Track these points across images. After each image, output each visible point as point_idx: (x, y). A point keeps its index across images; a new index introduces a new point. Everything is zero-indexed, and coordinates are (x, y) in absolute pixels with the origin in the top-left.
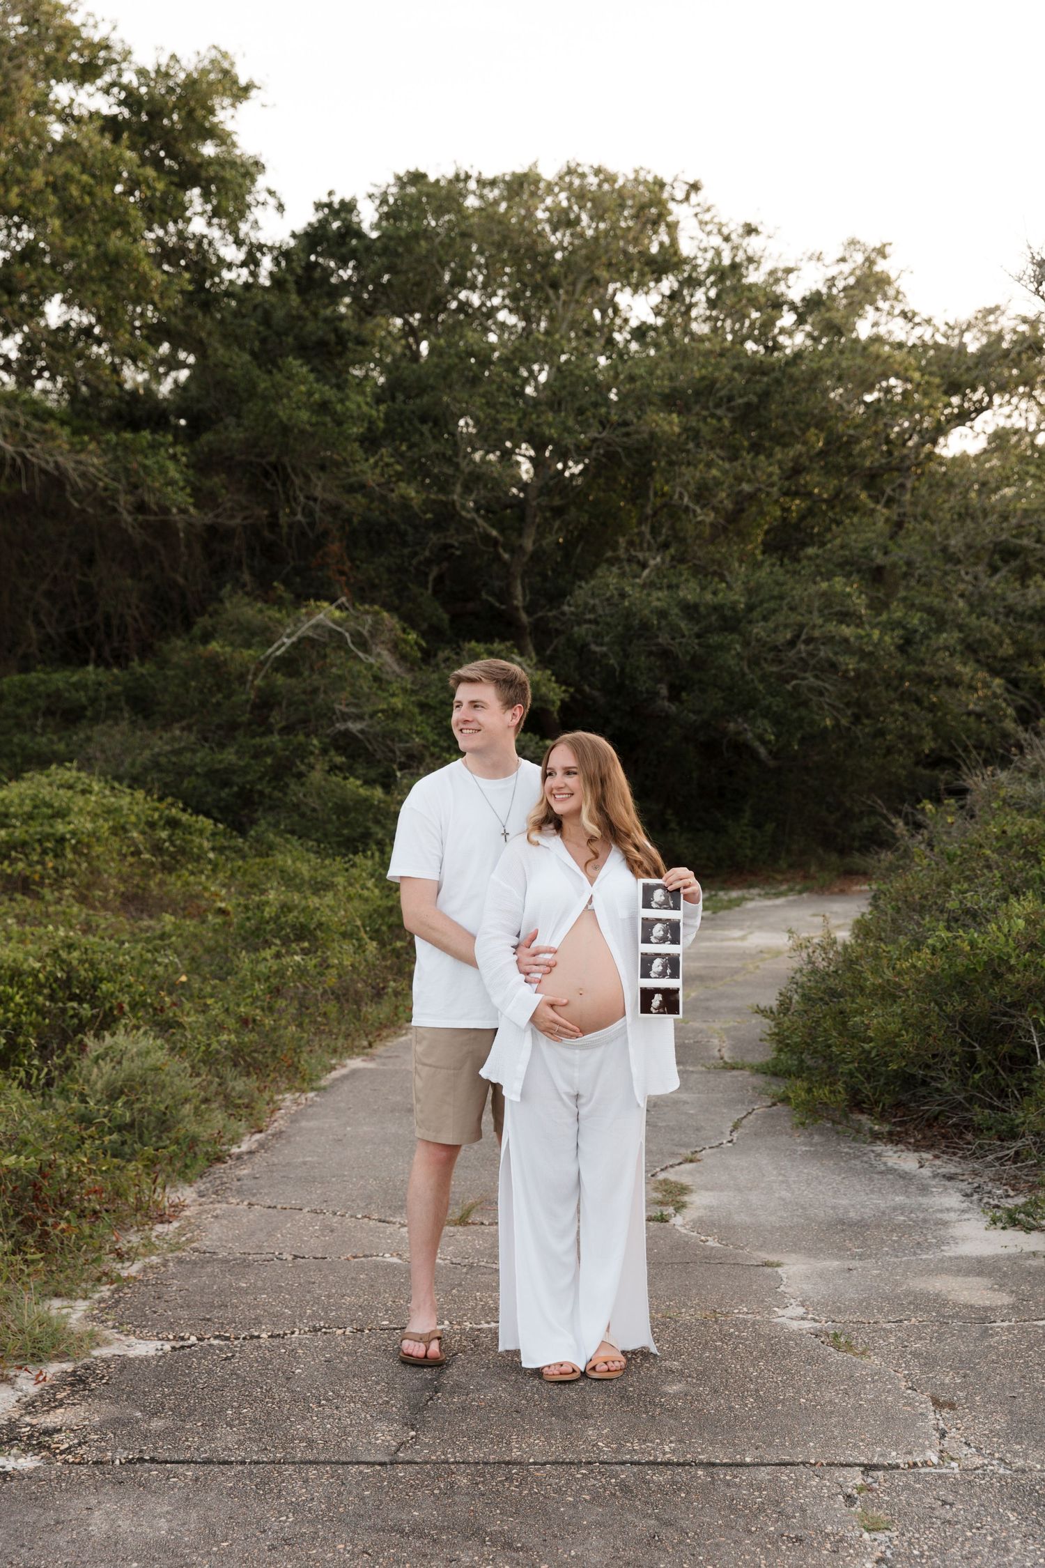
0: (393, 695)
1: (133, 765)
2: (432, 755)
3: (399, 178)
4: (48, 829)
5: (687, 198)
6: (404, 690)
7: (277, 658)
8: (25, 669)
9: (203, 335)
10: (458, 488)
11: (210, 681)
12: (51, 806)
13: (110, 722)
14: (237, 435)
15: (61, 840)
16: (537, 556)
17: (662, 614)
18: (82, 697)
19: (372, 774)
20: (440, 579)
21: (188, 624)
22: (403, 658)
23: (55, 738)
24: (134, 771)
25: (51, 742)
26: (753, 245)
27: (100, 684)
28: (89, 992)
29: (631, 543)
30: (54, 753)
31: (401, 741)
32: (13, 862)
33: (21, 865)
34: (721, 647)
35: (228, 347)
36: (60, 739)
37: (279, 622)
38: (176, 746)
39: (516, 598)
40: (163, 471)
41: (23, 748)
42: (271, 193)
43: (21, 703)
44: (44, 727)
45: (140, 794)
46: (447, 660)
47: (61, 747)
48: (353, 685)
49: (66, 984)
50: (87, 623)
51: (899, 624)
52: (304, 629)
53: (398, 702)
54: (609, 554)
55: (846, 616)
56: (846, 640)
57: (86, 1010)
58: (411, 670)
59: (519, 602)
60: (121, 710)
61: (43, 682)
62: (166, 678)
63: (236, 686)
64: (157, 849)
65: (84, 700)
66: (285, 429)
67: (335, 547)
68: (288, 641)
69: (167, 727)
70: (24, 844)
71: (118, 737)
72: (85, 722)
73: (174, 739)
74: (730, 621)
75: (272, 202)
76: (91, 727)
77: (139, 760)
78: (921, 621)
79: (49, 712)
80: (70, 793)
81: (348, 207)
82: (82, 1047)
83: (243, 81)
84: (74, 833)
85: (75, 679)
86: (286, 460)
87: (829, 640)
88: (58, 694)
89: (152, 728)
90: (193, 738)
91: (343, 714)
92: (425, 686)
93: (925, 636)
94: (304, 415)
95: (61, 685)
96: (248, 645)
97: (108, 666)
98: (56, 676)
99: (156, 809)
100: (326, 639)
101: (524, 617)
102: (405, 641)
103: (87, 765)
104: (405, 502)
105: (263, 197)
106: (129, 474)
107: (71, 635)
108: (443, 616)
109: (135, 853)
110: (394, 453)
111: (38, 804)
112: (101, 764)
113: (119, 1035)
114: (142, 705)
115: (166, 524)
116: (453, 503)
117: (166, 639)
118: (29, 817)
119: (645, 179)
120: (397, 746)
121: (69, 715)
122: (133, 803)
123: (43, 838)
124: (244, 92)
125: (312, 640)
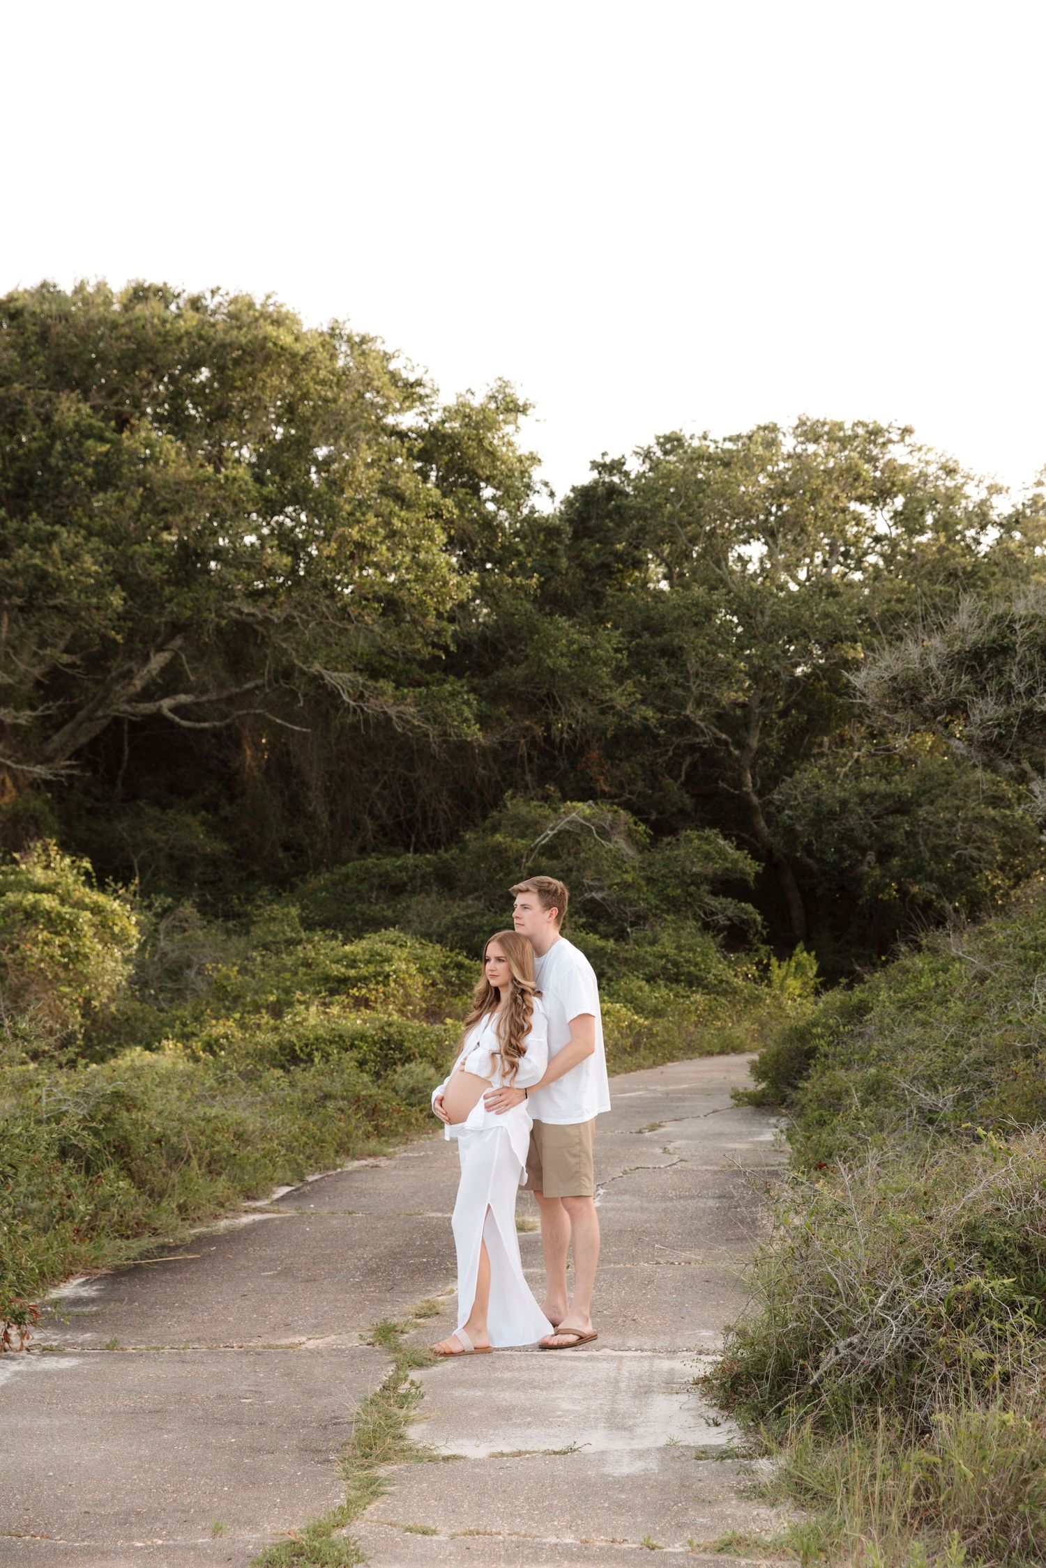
0: (626, 872)
1: (439, 925)
2: (655, 915)
3: (658, 438)
4: (379, 969)
5: (902, 440)
6: (634, 868)
7: (543, 846)
8: (363, 851)
9: (495, 591)
10: (691, 705)
11: (495, 863)
12: (381, 955)
13: (423, 895)
14: (519, 672)
15: (387, 976)
16: (763, 751)
17: (844, 803)
18: (404, 876)
19: (611, 930)
20: (694, 766)
21: (483, 816)
22: (635, 843)
23: (385, 906)
24: (440, 930)
25: (382, 909)
27: (417, 866)
28: (399, 1047)
29: (834, 742)
30: (384, 917)
31: (631, 905)
32: (360, 989)
33: (364, 991)
34: (893, 827)
36: (389, 908)
37: (546, 817)
38: (470, 911)
39: (746, 785)
40: (460, 714)
41: (363, 914)
42: (546, 484)
43: (362, 881)
44: (377, 898)
45: (438, 947)
46: (669, 844)
47: (389, 913)
48: (597, 865)
49: (388, 1042)
50: (408, 816)
52: (562, 824)
53: (629, 878)
54: (816, 751)
56: (994, 819)
57: (397, 1055)
58: (641, 852)
59: (749, 787)
60: (431, 886)
61: (376, 865)
62: (464, 860)
63: (513, 866)
64: (448, 982)
65: (405, 878)
66: (553, 672)
67: (595, 754)
68: (551, 833)
69: (462, 899)
70: (365, 978)
71: (429, 905)
72: (406, 895)
73: (469, 907)
74: (903, 807)
75: (545, 490)
76: (410, 898)
77: (444, 922)
79: (381, 887)
80: (392, 947)
81: (616, 466)
82: (395, 1071)
83: (521, 403)
84: (395, 972)
85: (399, 863)
86: (555, 692)
88: (387, 874)
89: (453, 899)
90: (481, 906)
91: (590, 886)
92: (650, 865)
94: (565, 661)
95: (389, 868)
96: (523, 836)
97: (424, 851)
98: (385, 861)
99: (448, 957)
100: (578, 831)
101: (755, 799)
102: (636, 831)
103: (406, 926)
104: (646, 719)
105: (538, 487)
106: (436, 717)
107: (399, 824)
108: (688, 801)
109: (434, 984)
110: (638, 684)
111: (373, 954)
112: (415, 925)
113: (413, 1065)
114: (446, 881)
115: (463, 748)
116: (687, 717)
117: (466, 829)
118: (369, 962)
119: (864, 425)
120: (628, 909)
121: (395, 890)
122: (435, 953)
123: (377, 975)
124: (523, 410)
125: (568, 832)
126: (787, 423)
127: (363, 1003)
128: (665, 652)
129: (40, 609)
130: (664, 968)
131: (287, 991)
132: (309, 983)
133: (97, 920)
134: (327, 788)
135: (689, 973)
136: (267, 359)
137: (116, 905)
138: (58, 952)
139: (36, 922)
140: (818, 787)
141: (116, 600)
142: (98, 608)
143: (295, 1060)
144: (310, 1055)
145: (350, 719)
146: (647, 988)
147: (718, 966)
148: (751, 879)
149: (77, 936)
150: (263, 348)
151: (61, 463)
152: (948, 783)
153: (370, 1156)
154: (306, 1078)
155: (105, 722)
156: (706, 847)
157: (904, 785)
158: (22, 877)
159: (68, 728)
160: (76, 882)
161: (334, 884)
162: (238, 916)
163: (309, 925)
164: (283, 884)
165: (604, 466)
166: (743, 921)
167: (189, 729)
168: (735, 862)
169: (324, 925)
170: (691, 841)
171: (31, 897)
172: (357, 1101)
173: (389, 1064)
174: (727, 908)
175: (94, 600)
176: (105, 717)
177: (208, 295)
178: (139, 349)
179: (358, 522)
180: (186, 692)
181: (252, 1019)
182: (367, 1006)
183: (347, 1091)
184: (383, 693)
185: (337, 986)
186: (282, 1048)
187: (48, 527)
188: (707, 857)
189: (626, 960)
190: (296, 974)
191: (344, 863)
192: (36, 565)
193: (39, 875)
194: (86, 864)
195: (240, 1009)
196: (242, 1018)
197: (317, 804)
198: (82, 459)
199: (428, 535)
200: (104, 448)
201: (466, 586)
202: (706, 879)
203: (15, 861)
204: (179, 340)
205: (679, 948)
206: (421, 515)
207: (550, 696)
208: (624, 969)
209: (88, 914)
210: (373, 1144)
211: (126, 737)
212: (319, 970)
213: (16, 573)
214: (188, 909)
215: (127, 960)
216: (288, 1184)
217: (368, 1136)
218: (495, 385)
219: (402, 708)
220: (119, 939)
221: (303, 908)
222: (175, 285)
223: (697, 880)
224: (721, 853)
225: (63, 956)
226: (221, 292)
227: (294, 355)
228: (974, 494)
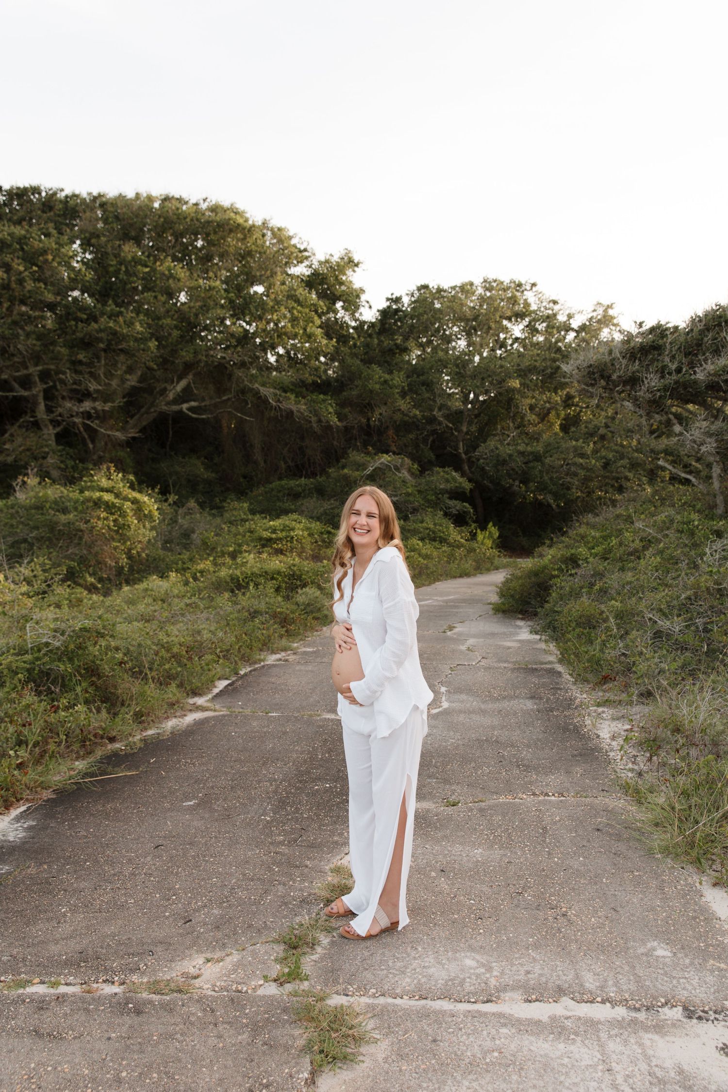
0: (408, 488)
1: (318, 513)
2: (423, 509)
3: (417, 287)
4: (288, 534)
5: (531, 289)
6: (412, 486)
7: (368, 474)
8: (280, 479)
10: (436, 409)
11: (344, 483)
12: (289, 527)
13: (310, 498)
14: (355, 393)
15: (292, 538)
16: (468, 433)
17: (510, 456)
18: (300, 489)
20: (433, 441)
21: (338, 461)
22: (412, 474)
23: (291, 504)
24: (318, 515)
25: (289, 505)
26: (556, 308)
27: (306, 484)
28: (299, 578)
29: (503, 428)
30: (290, 508)
31: (411, 504)
32: (278, 544)
33: (280, 546)
34: (533, 468)
35: (352, 358)
37: (369, 462)
38: (329, 506)
39: (460, 449)
40: (327, 410)
41: (280, 507)
42: (368, 302)
43: (280, 491)
44: (287, 500)
45: (318, 523)
46: (429, 474)
47: (293, 507)
48: (394, 484)
49: (293, 575)
50: (302, 461)
51: (604, 457)
52: (377, 464)
53: (410, 490)
54: (494, 432)
55: (582, 455)
56: (582, 464)
57: (299, 583)
58: (415, 478)
59: (461, 451)
60: (313, 494)
61: (287, 484)
62: (329, 482)
63: (353, 483)
64: (323, 541)
66: (371, 391)
67: (391, 432)
68: (371, 469)
69: (329, 500)
70: (281, 539)
71: (312, 503)
72: (301, 498)
74: (537, 458)
75: (367, 305)
76: (303, 500)
77: (320, 511)
78: (614, 456)
79: (289, 495)
80: (295, 523)
81: (398, 300)
82: (297, 592)
83: (356, 261)
84: (296, 535)
85: (298, 483)
86: (372, 402)
87: (575, 464)
88: (291, 488)
89: (324, 500)
92: (420, 484)
93: (615, 462)
94: (377, 386)
95: (293, 485)
96: (358, 470)
97: (309, 478)
98: (291, 482)
99: (323, 528)
100: (385, 467)
101: (463, 456)
102: (413, 468)
103: (301, 513)
104: (415, 415)
105: (364, 303)
106: (315, 411)
107: (297, 466)
108: (432, 456)
109: (316, 542)
110: (412, 398)
111: (285, 526)
112: (306, 513)
113: (307, 589)
114: (321, 492)
115: (328, 428)
116: (434, 416)
117: (330, 467)
118: (282, 531)
119: (515, 282)
120: (410, 506)
121: (296, 496)
122: (316, 526)
123: (287, 537)
124: (357, 265)
125: (380, 468)
126: (478, 281)
127: (280, 552)
128: (423, 384)
129: (114, 351)
130: (429, 534)
131: (240, 545)
132: (252, 541)
133: (134, 507)
134: (263, 448)
135: (440, 537)
136: (231, 231)
137: (146, 499)
138: (112, 524)
139: (100, 507)
140: (497, 448)
141: (153, 344)
142: (143, 350)
143: (239, 587)
144: (248, 583)
145: (272, 413)
146: (421, 544)
147: (455, 534)
148: (468, 492)
149: (123, 515)
150: (228, 224)
151: (125, 277)
152: (558, 448)
153: (282, 651)
154: (245, 600)
155: (155, 414)
156: (446, 476)
157: (539, 448)
158: (94, 484)
159: (136, 417)
160: (124, 487)
161: (266, 493)
162: (218, 508)
163: (253, 512)
164: (241, 494)
165: (392, 299)
166: (464, 512)
167: (197, 419)
168: (460, 483)
169: (261, 512)
170: (439, 473)
171: (98, 494)
172: (274, 615)
173: (293, 588)
174: (457, 506)
175: (142, 346)
176: (155, 411)
177: (202, 202)
178: (165, 221)
179: (276, 311)
180: (194, 401)
181: (220, 560)
182: (282, 553)
183: (269, 608)
184: (290, 399)
185: (266, 543)
186: (232, 579)
187: (118, 309)
188: (447, 481)
189: (409, 530)
190: (244, 536)
191: (271, 483)
192: (111, 327)
193: (104, 483)
194: (132, 477)
195: (214, 554)
196: (214, 559)
197: (258, 456)
198: (136, 276)
199: (311, 321)
200: (147, 270)
201: (330, 346)
202: (447, 491)
203: (92, 476)
204: (185, 218)
205: (435, 524)
206: (307, 310)
207: (369, 404)
208: (409, 535)
209: (129, 503)
210: (284, 642)
211: (170, 427)
212: (256, 534)
213: (100, 330)
214: (192, 503)
215: (152, 528)
216: (227, 679)
217: (281, 636)
218: (343, 252)
219: (299, 406)
220: (150, 517)
221: (251, 504)
222: (185, 196)
223: (444, 492)
224: (454, 479)
225: (114, 526)
226: (208, 200)
227: (244, 229)
228: (562, 318)
